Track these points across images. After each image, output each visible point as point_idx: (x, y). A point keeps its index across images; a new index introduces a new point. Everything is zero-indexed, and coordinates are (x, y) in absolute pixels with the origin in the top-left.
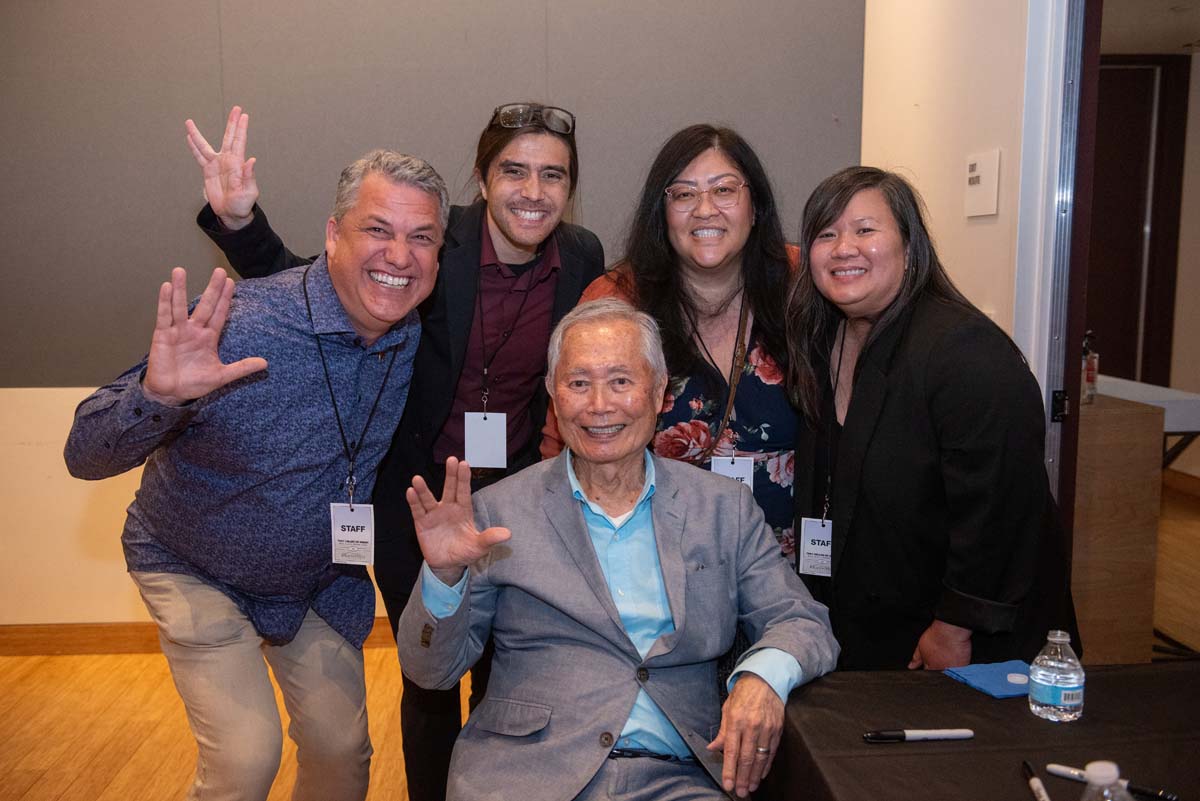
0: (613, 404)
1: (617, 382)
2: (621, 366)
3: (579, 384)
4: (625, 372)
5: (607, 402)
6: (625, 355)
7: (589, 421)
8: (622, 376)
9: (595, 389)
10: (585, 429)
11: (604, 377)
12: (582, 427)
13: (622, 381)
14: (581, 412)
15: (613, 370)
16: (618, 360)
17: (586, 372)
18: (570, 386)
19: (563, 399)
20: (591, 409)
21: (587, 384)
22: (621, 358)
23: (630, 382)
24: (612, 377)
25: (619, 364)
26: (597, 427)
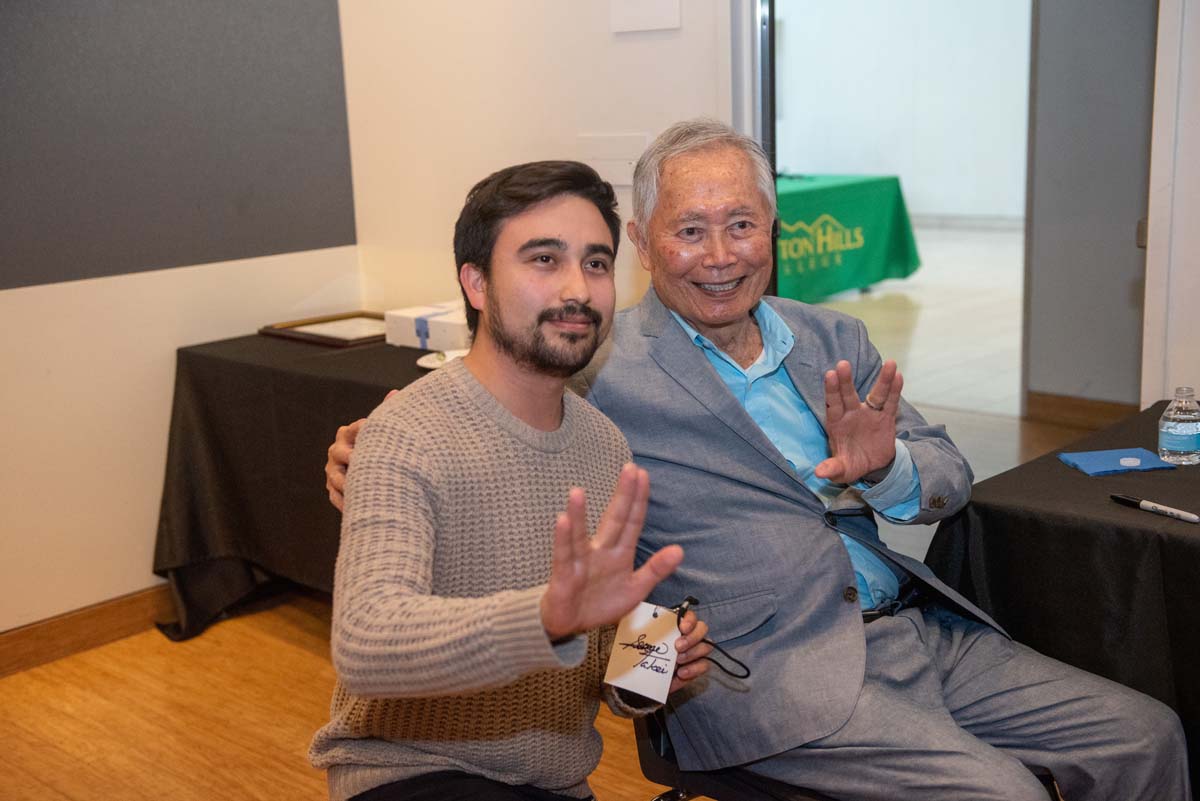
0: (733, 254)
1: (736, 227)
2: (743, 207)
3: (691, 231)
4: (748, 214)
5: (729, 253)
6: (744, 194)
7: (703, 275)
8: (743, 218)
9: (711, 237)
10: (697, 284)
11: (724, 222)
12: (694, 283)
13: (743, 225)
14: (696, 264)
15: (733, 214)
16: (738, 201)
17: (699, 217)
18: (677, 235)
19: (671, 253)
20: (709, 262)
21: (701, 231)
22: (741, 198)
23: (753, 226)
24: (733, 220)
25: (738, 205)
26: (715, 284)
